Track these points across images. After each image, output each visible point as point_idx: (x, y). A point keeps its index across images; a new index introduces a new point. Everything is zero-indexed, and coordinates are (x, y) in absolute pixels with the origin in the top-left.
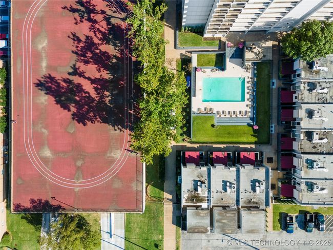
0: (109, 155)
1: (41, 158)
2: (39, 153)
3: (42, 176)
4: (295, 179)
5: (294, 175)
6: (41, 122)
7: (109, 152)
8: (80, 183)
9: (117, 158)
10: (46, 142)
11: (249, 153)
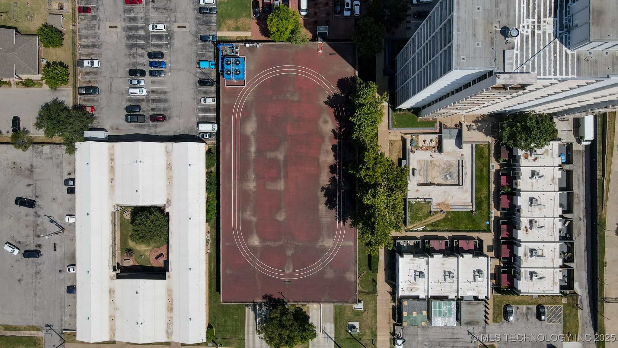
0: (320, 244)
1: (249, 247)
2: (249, 241)
3: (251, 266)
4: (515, 268)
5: (514, 264)
6: (250, 209)
7: (320, 240)
8: (291, 273)
9: (330, 247)
10: (255, 231)
11: (467, 241)
